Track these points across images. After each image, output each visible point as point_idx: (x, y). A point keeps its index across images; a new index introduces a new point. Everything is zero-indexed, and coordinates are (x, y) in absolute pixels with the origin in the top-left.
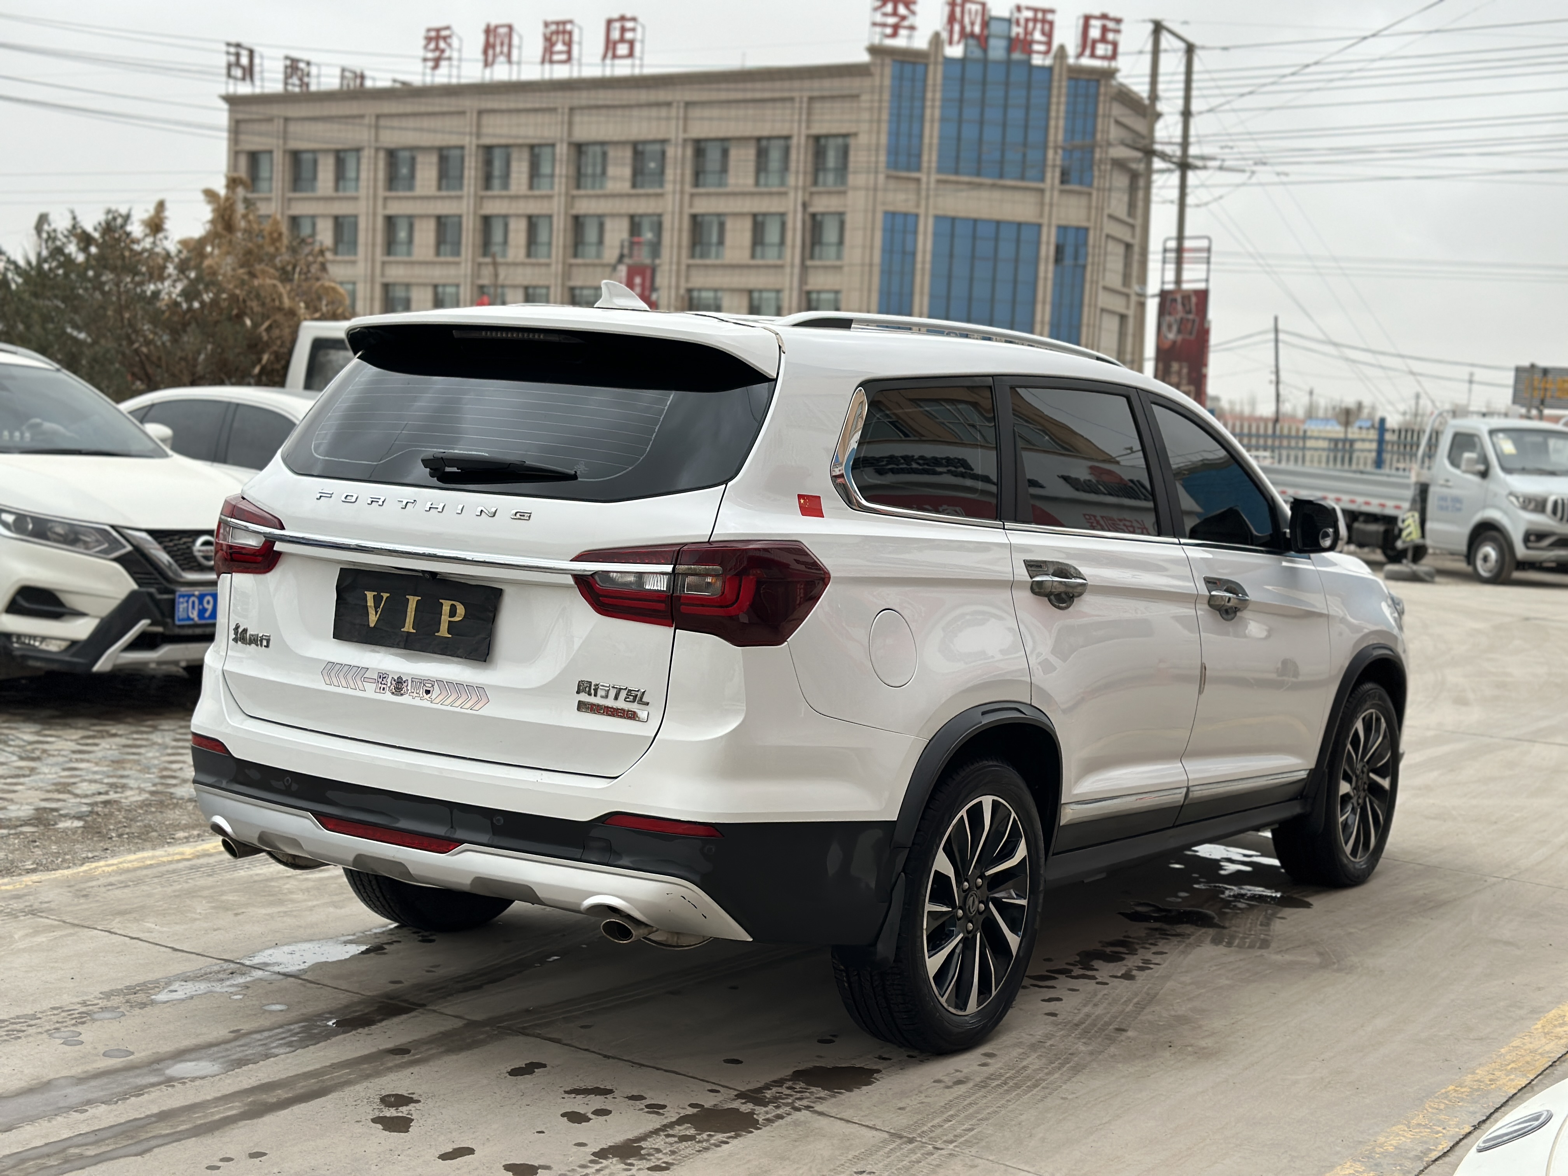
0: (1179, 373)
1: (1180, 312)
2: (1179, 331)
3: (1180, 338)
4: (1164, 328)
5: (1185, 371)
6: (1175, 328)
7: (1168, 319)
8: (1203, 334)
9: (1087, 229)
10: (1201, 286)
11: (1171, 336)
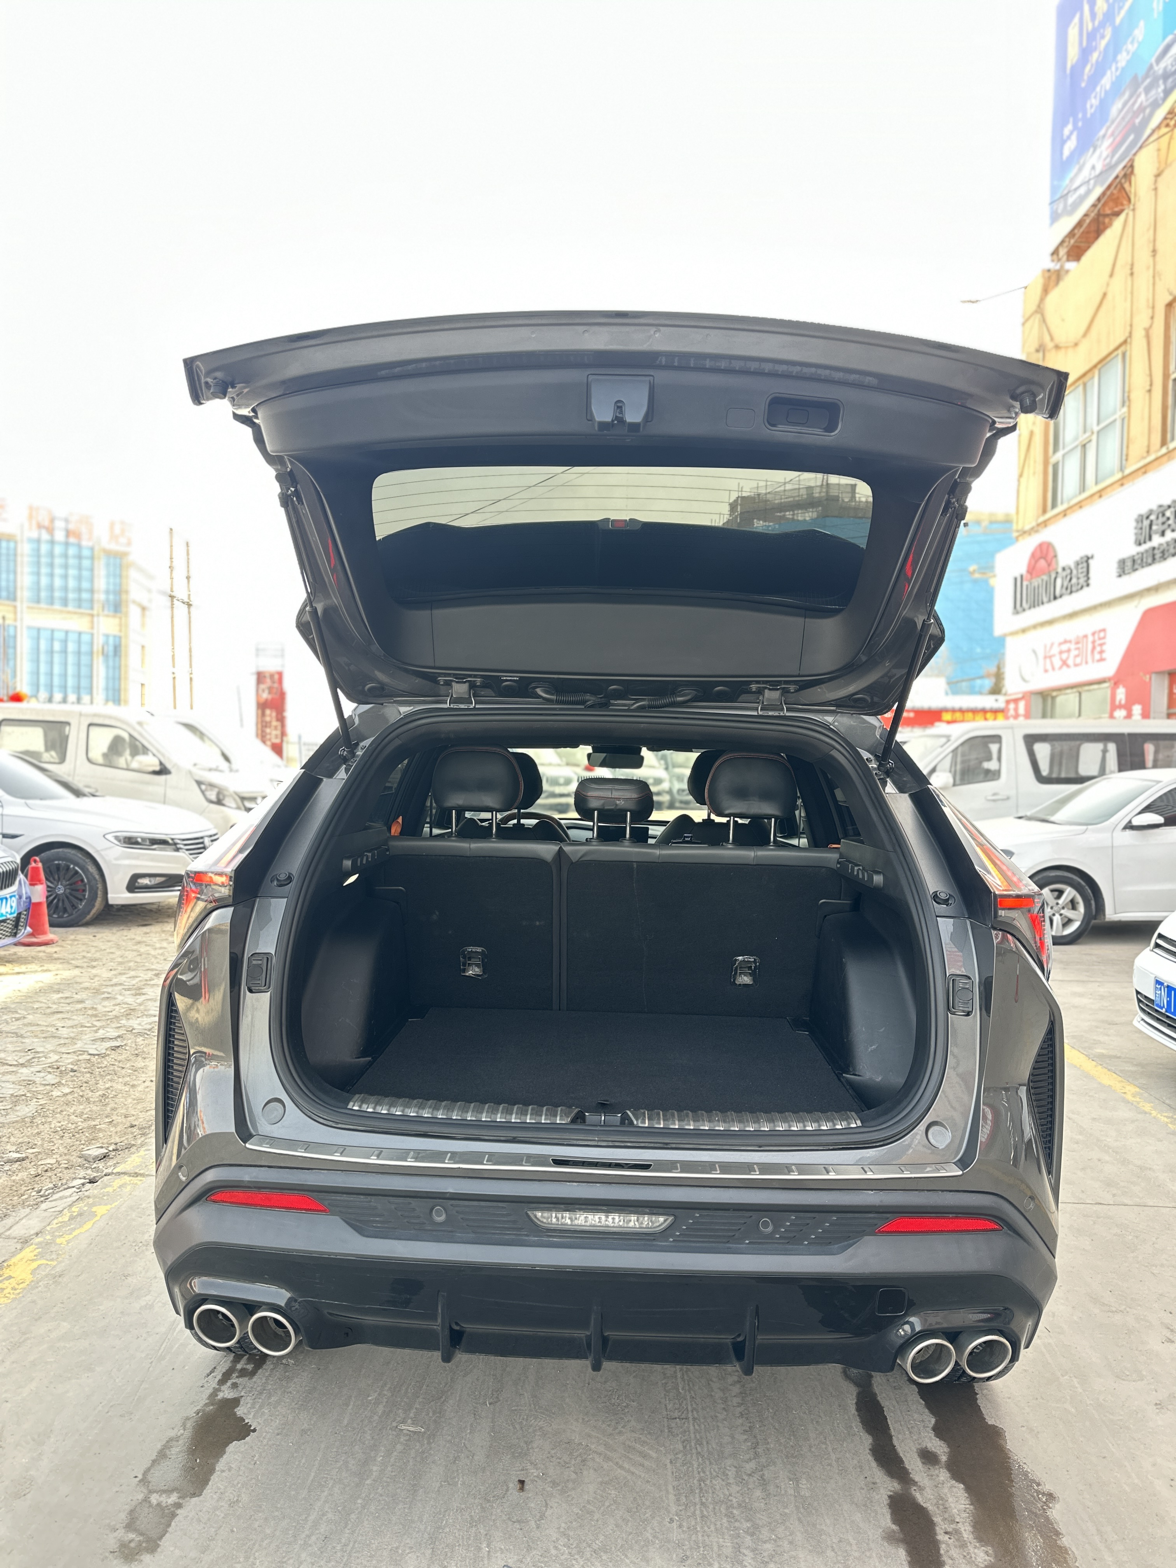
0: (270, 716)
1: (268, 682)
2: (270, 693)
3: (270, 697)
4: (260, 691)
5: (274, 714)
6: (267, 691)
7: (262, 686)
8: (282, 695)
9: (120, 638)
10: (279, 669)
11: (265, 696)
